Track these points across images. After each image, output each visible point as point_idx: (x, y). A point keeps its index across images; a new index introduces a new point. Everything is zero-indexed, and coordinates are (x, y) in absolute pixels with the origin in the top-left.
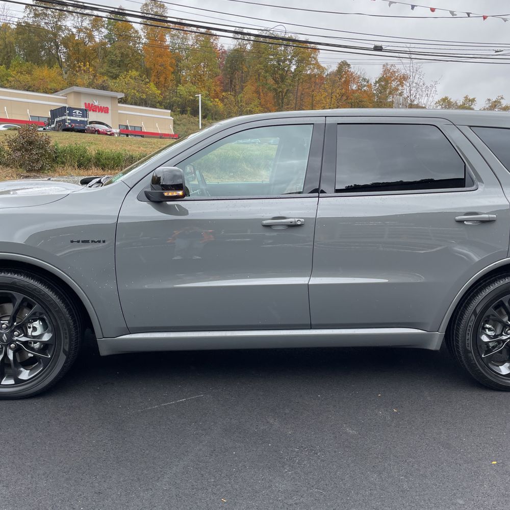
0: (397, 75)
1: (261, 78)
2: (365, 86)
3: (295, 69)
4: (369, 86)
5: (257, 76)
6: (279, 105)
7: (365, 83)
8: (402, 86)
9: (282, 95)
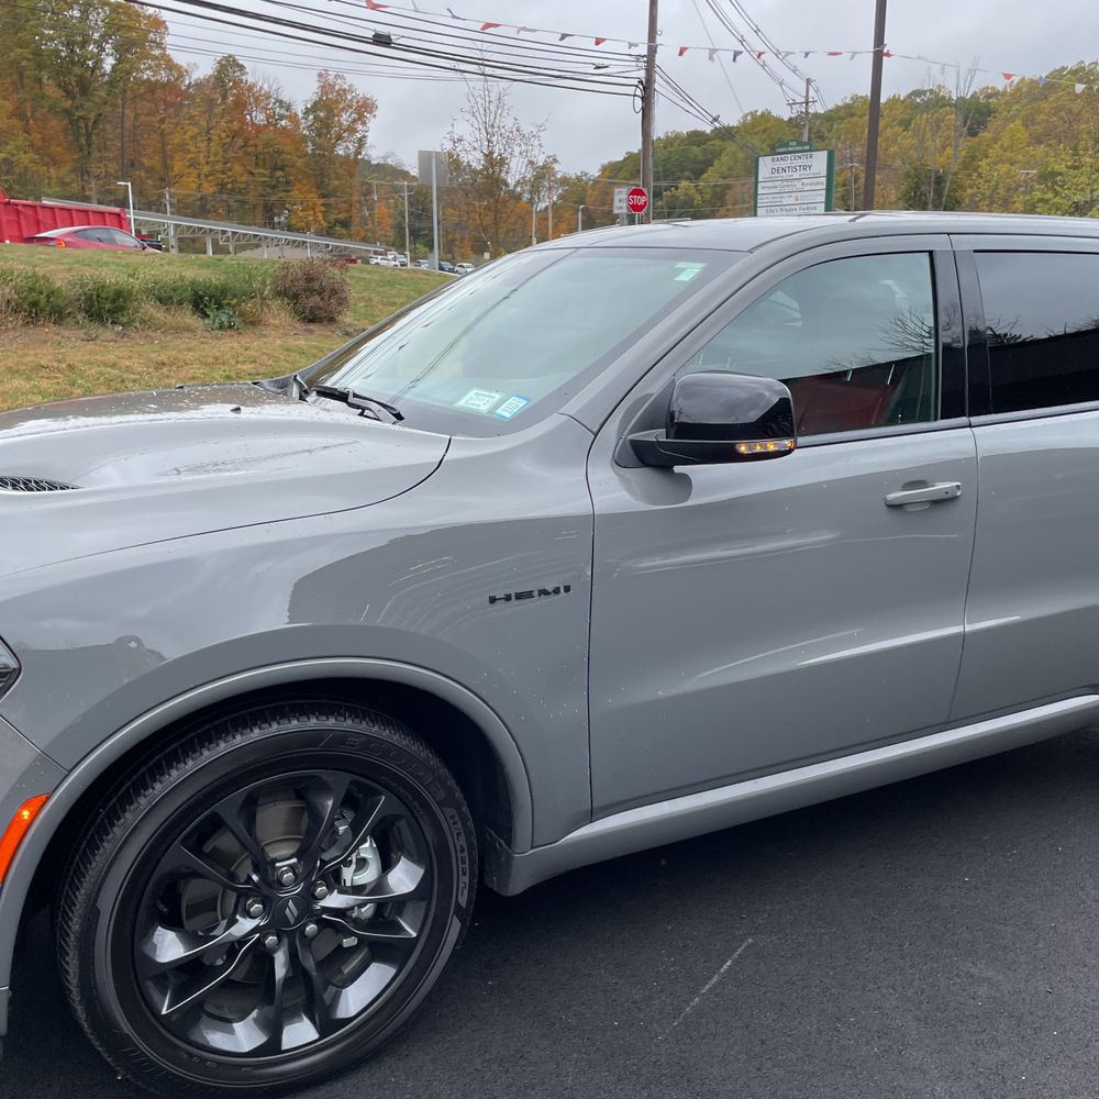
0: (349, 97)
1: (26, 81)
2: (282, 117)
3: (113, 67)
4: (293, 118)
5: (15, 77)
6: (81, 150)
7: (283, 111)
8: (364, 123)
9: (86, 127)
